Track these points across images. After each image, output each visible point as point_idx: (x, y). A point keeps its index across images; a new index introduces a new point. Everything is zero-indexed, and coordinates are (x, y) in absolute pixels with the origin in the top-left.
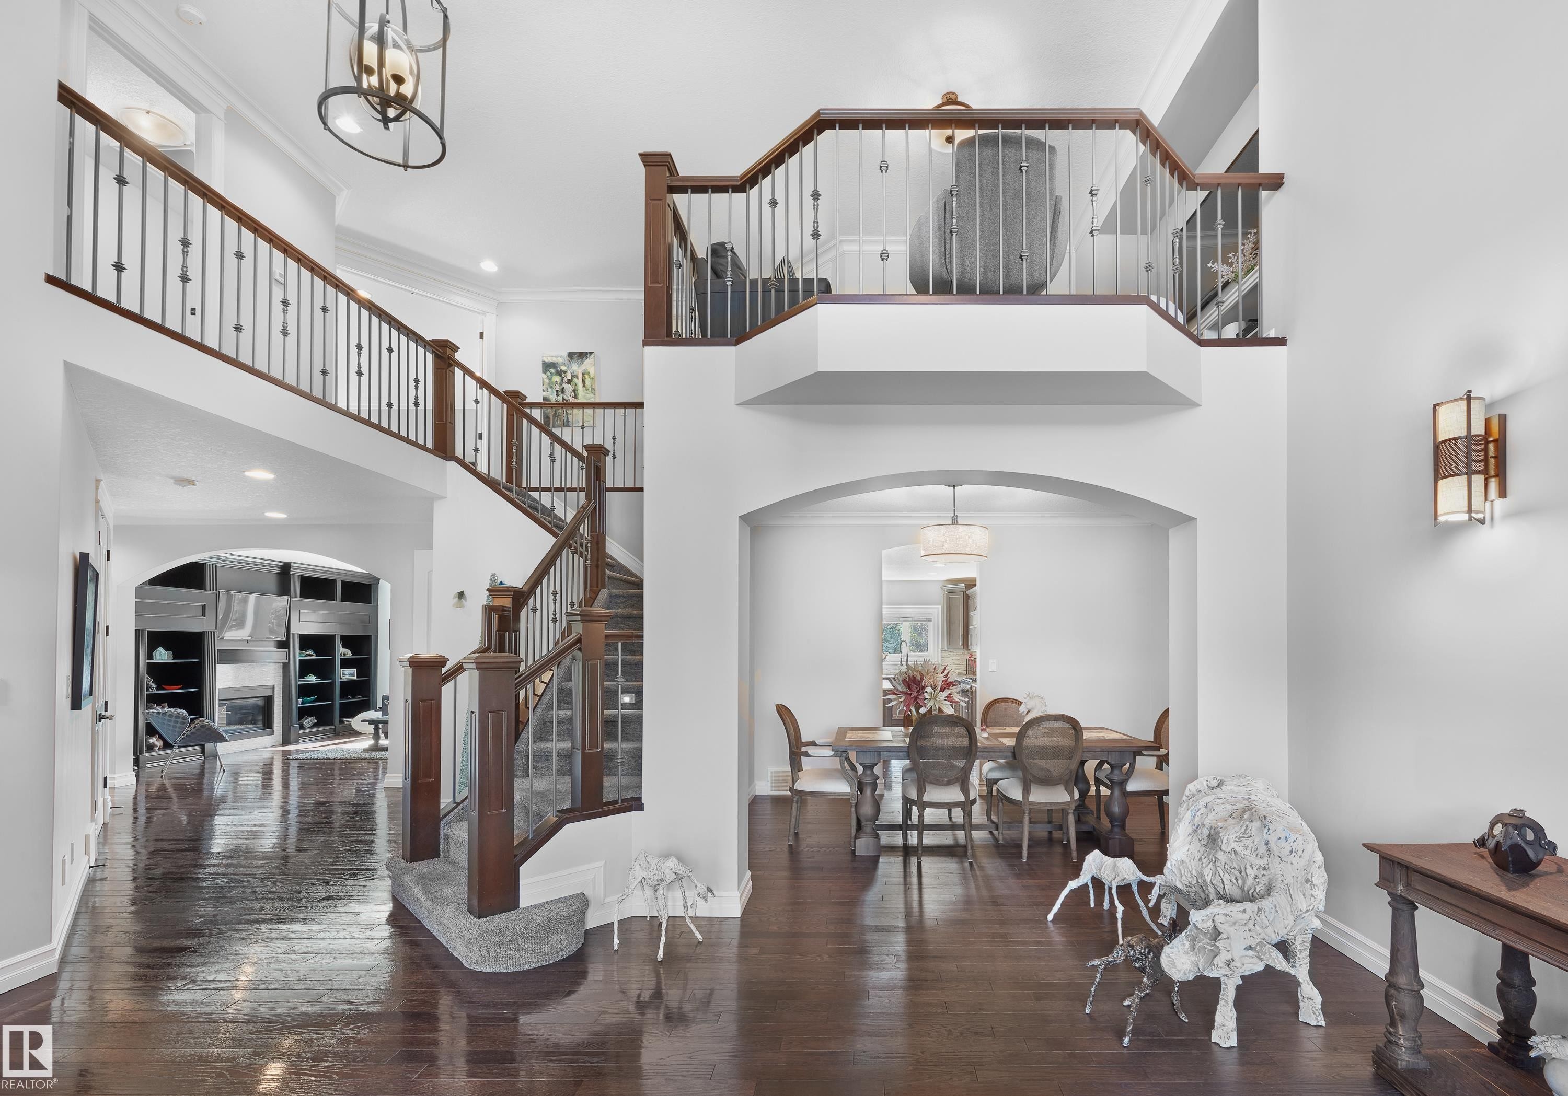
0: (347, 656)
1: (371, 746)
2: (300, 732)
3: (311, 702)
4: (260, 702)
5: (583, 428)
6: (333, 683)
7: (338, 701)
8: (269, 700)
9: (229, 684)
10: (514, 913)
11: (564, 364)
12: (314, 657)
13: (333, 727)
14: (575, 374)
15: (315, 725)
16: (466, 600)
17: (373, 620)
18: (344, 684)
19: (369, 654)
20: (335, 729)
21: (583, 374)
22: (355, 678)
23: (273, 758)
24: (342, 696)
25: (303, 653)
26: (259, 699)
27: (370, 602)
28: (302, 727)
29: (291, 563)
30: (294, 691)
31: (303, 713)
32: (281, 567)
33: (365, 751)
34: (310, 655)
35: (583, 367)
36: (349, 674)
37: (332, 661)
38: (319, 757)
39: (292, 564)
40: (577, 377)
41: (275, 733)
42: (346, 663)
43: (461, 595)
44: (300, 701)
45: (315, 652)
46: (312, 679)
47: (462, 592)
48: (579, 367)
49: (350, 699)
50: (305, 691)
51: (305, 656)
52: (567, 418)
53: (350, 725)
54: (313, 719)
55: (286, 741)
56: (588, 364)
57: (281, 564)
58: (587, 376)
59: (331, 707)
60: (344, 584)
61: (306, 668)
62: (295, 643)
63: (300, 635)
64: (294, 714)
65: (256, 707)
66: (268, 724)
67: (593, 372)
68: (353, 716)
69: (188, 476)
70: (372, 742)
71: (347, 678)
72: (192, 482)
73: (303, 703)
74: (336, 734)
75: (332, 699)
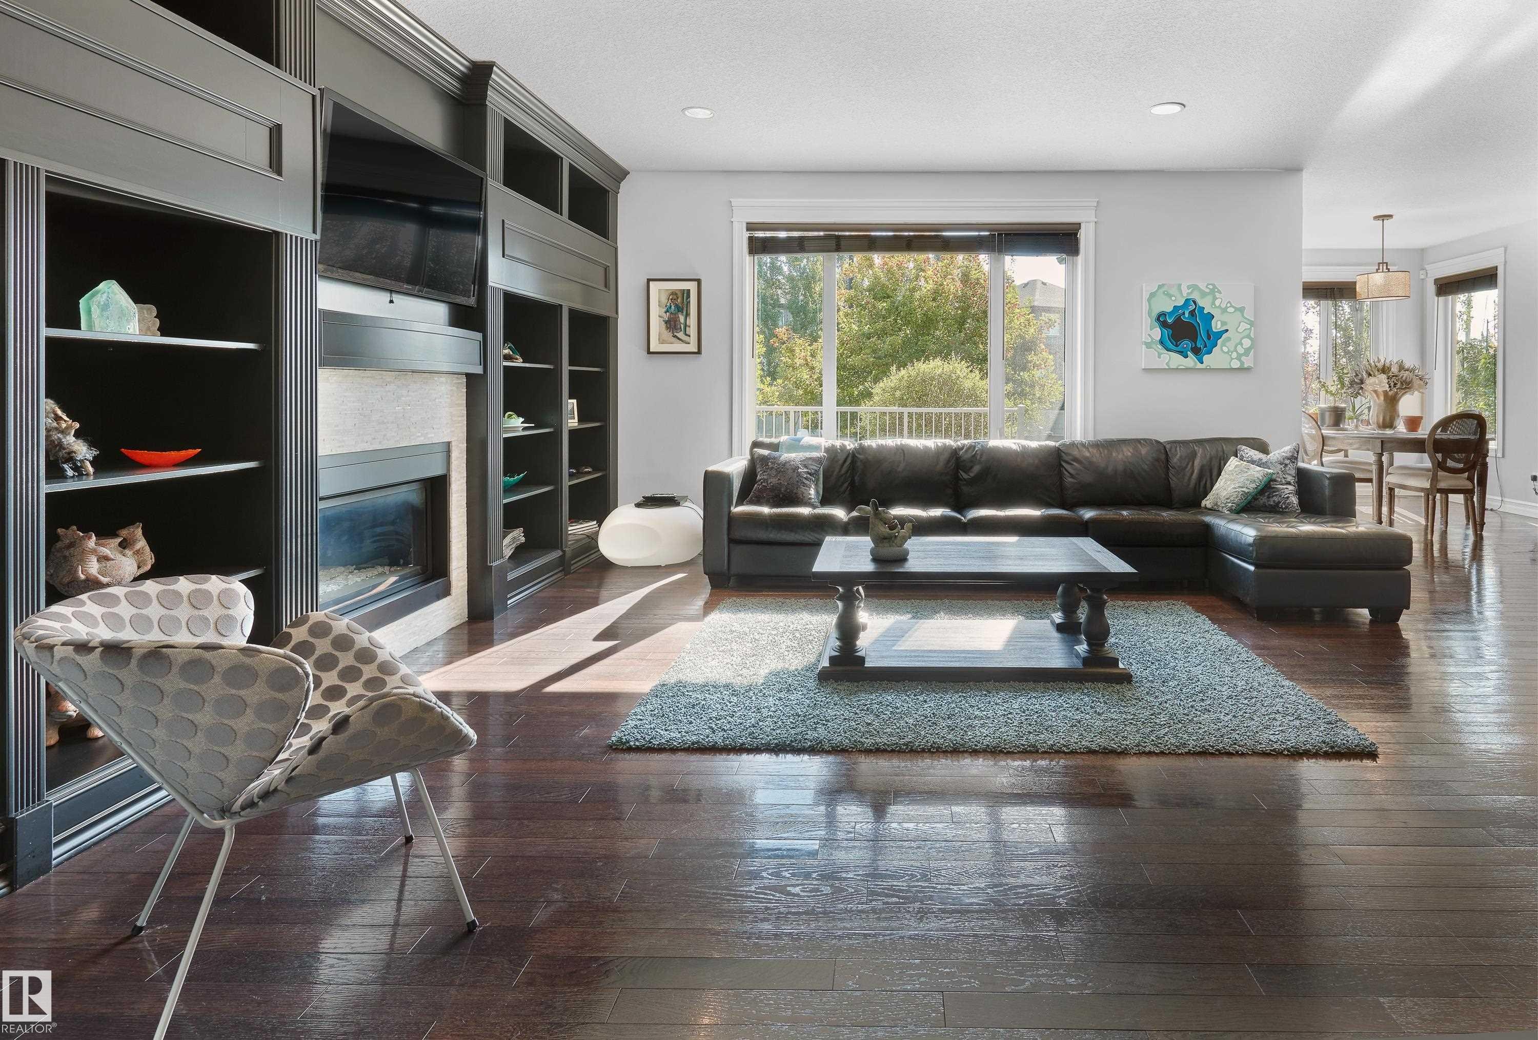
2: (509, 578)
4: (418, 494)
6: (555, 437)
7: (566, 483)
12: (520, 362)
13: (560, 554)
15: (520, 553)
17: (610, 278)
19: (604, 362)
20: (563, 559)
22: (575, 422)
26: (404, 488)
27: (604, 233)
30: (496, 460)
32: (463, 78)
34: (510, 357)
37: (554, 377)
39: (494, 74)
41: (452, 593)
46: (517, 425)
54: (518, 536)
57: (463, 65)
59: (554, 500)
60: (572, 173)
62: (496, 316)
63: (505, 293)
64: (496, 517)
66: (434, 565)
74: (565, 574)
75: (555, 479)
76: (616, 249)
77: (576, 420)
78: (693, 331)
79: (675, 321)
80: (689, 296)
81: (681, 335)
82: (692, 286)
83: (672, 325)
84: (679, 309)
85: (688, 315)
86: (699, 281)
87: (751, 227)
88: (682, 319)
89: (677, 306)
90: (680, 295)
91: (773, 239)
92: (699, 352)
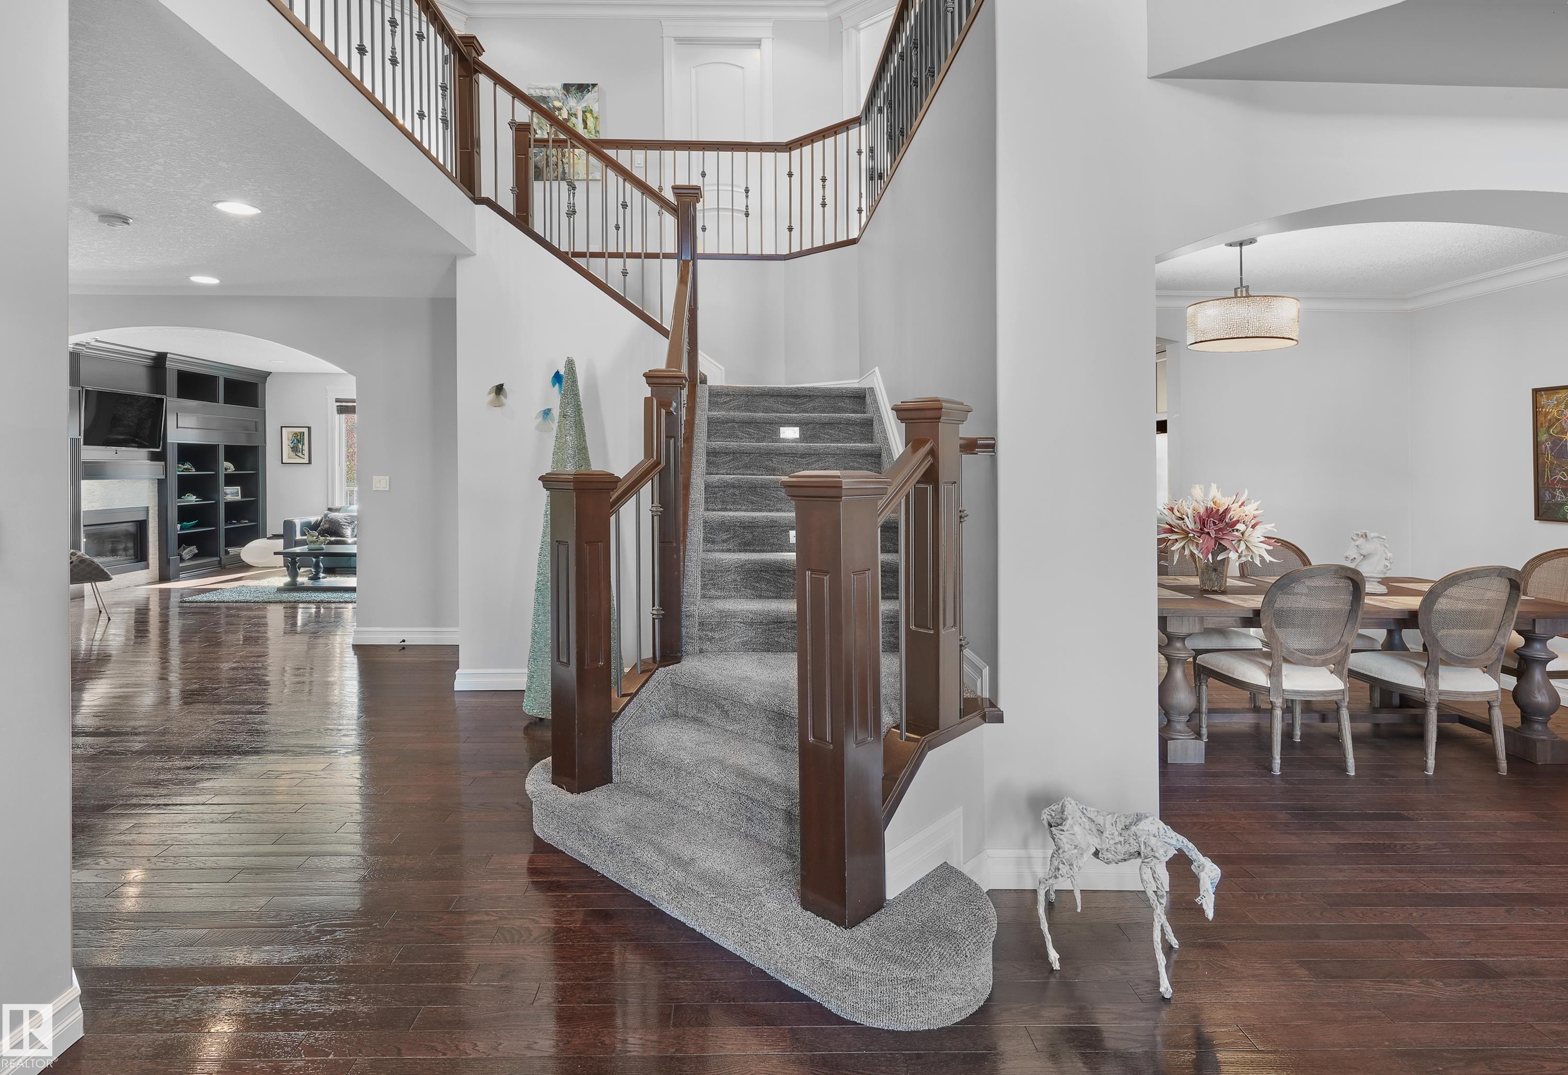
0: (229, 471)
1: (286, 584)
2: (181, 565)
3: (191, 529)
4: (131, 528)
5: (587, 181)
6: (216, 505)
7: (223, 526)
8: (142, 526)
9: (97, 506)
10: (881, 916)
11: (558, 99)
12: (193, 472)
13: (218, 559)
14: (573, 111)
15: (195, 557)
16: (506, 397)
17: (259, 427)
18: (228, 505)
19: (256, 468)
20: (220, 562)
21: (584, 112)
22: (239, 498)
23: (148, 598)
24: (228, 520)
25: (180, 467)
26: (130, 524)
27: (255, 405)
28: (182, 560)
29: (167, 353)
30: (173, 514)
31: (184, 541)
32: (154, 359)
33: (280, 590)
34: (187, 469)
35: (583, 104)
36: (232, 494)
37: (215, 477)
38: (225, 599)
39: (169, 355)
40: (575, 115)
41: (150, 567)
42: (231, 480)
43: (499, 389)
44: (179, 526)
45: (194, 466)
46: (191, 499)
47: (502, 385)
48: (578, 102)
49: (235, 524)
50: (185, 513)
51: (182, 471)
52: (564, 168)
53: (238, 555)
54: (194, 549)
55: (164, 577)
56: (590, 99)
57: (153, 354)
58: (588, 115)
59: (214, 535)
60: (228, 382)
61: (185, 485)
62: (172, 455)
63: (178, 444)
64: (173, 541)
65: (127, 535)
66: (141, 556)
67: (597, 110)
68: (242, 544)
69: (121, 210)
70: (287, 579)
71: (229, 498)
72: (125, 220)
73: (182, 529)
74: (222, 569)
75: (216, 524)
76: (265, 411)
77: (240, 497)
78: (306, 452)
79: (297, 448)
80: (303, 435)
81: (300, 454)
82: (306, 430)
83: (295, 449)
84: (299, 441)
85: (303, 444)
86: (309, 428)
87: (337, 400)
88: (300, 447)
89: (297, 440)
90: (299, 434)
91: (346, 406)
92: (310, 463)
